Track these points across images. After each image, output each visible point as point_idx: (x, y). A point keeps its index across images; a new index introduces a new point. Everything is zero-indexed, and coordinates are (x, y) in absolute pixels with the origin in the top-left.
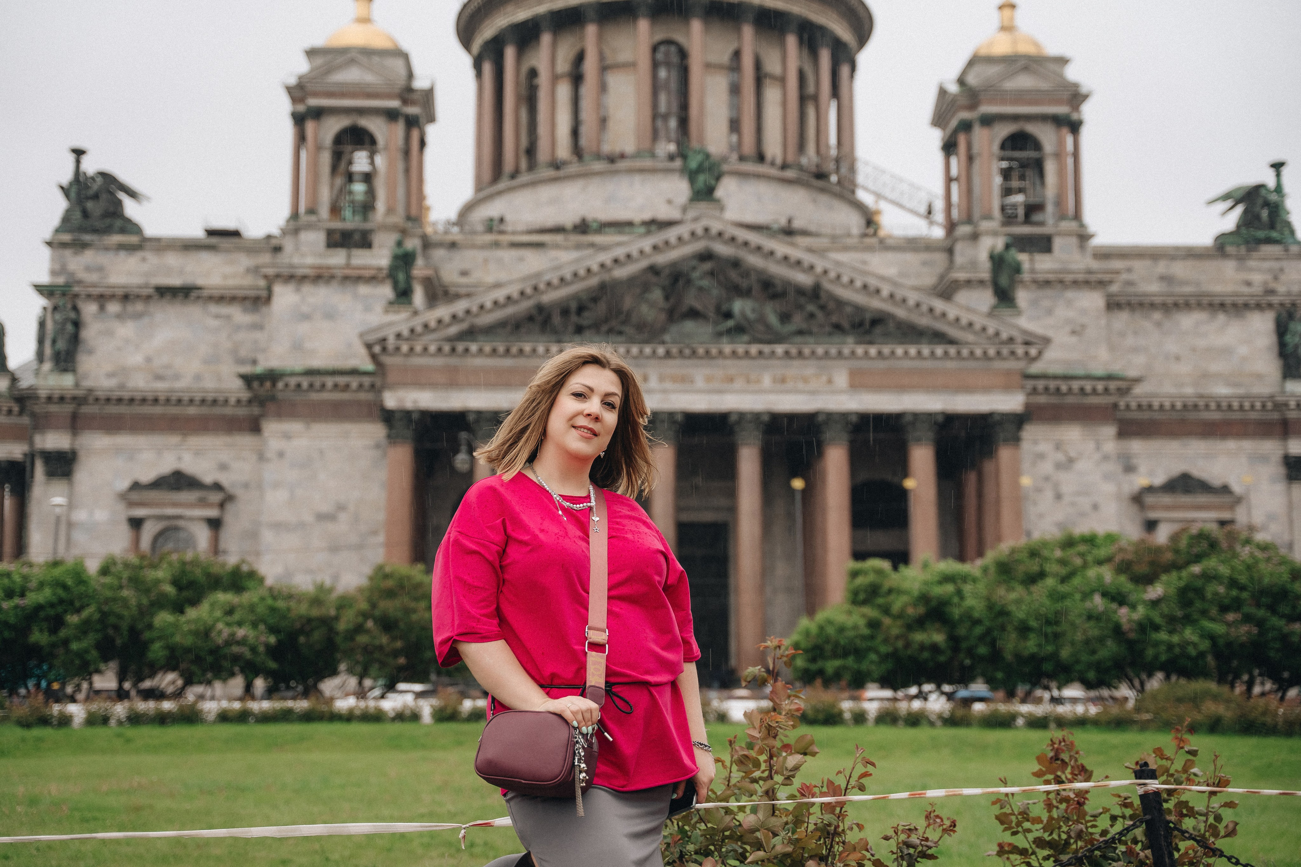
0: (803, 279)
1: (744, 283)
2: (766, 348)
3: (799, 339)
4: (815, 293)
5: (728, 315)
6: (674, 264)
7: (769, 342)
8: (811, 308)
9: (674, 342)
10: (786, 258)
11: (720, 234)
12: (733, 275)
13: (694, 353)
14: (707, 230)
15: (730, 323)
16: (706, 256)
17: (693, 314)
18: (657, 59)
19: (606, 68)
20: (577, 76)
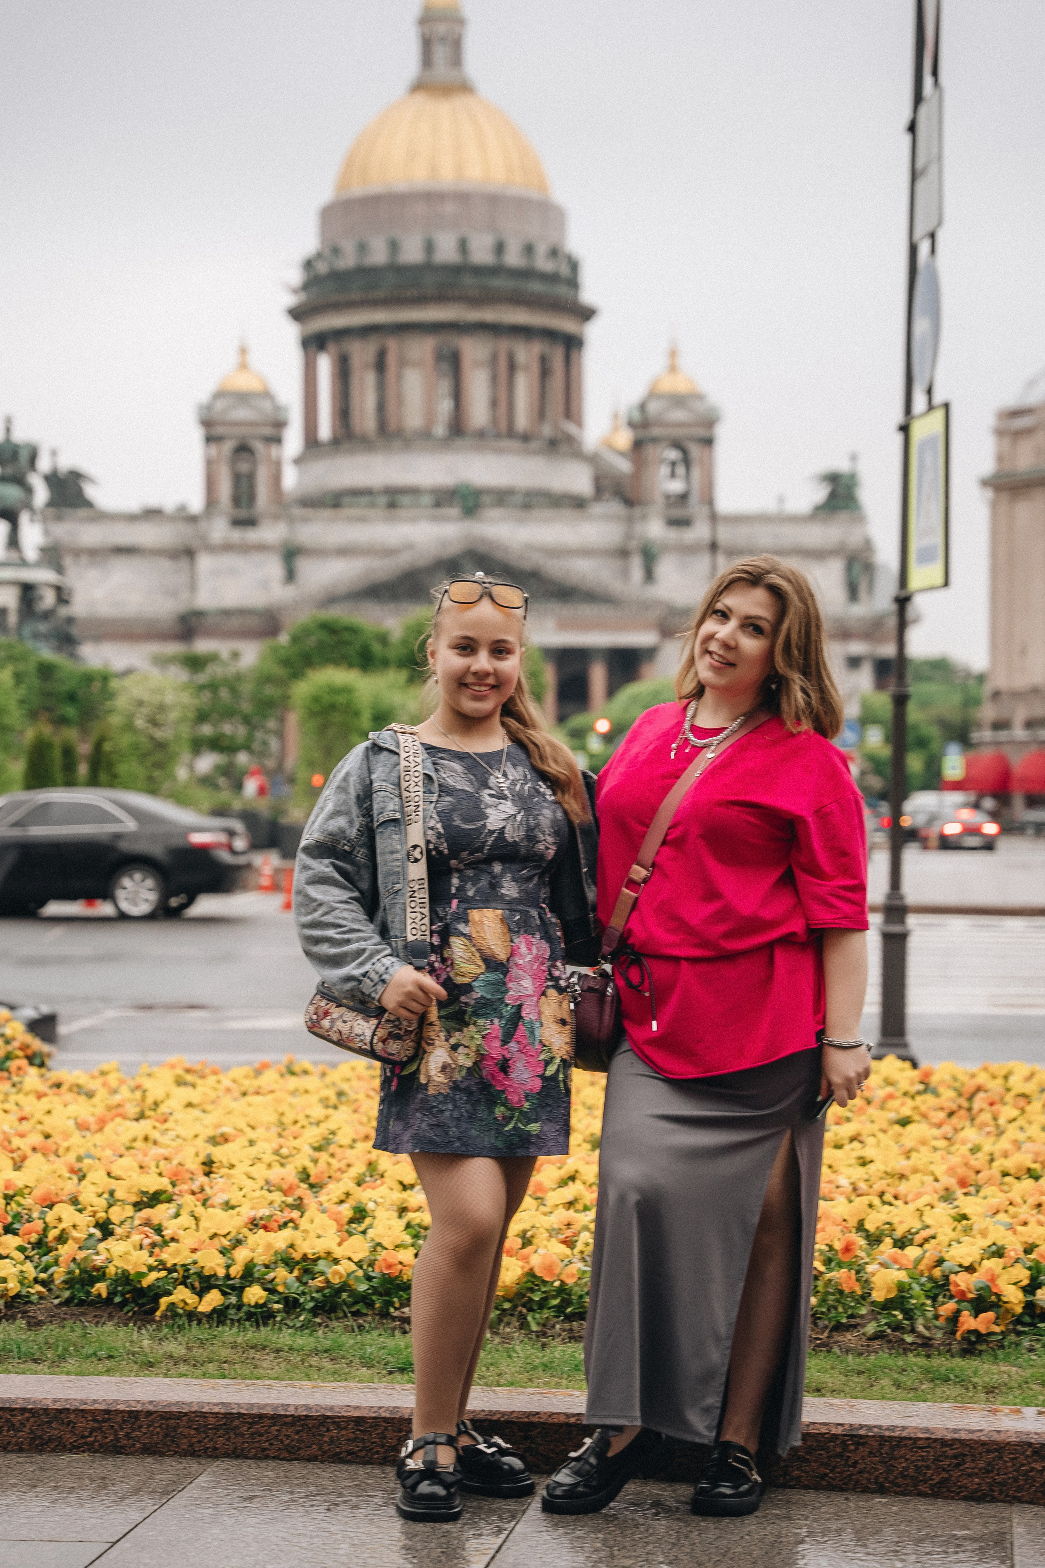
18: (439, 356)
19: (403, 363)
20: (380, 366)
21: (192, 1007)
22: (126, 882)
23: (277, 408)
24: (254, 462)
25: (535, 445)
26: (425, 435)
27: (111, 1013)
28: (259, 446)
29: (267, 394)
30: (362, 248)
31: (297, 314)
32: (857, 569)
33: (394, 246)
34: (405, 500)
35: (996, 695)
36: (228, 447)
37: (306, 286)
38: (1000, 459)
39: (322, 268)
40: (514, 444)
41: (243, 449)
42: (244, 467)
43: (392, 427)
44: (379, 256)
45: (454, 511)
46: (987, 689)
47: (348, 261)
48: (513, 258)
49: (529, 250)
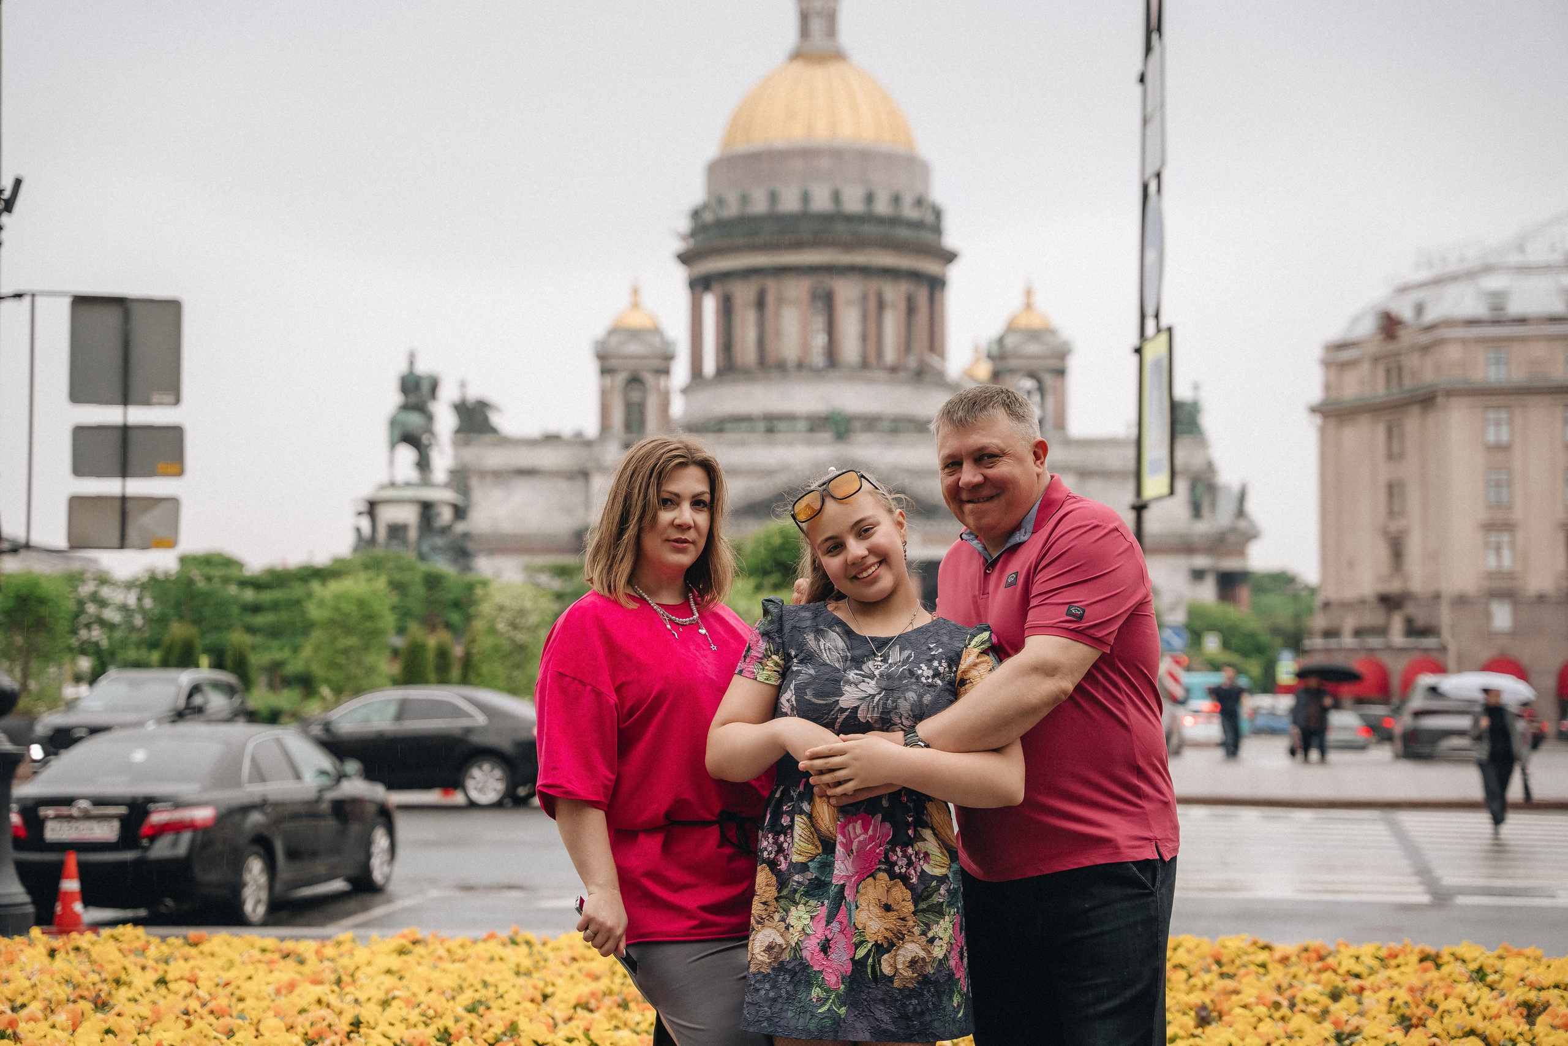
18: (814, 296)
19: (781, 301)
20: (760, 304)
21: (511, 887)
22: (476, 772)
23: (666, 343)
24: (644, 391)
25: (902, 375)
26: (800, 366)
27: (434, 893)
28: (649, 378)
29: (656, 331)
30: (745, 199)
31: (685, 258)
32: (1200, 489)
33: (773, 197)
34: (781, 425)
35: (1327, 605)
36: (621, 378)
37: (694, 233)
38: (1327, 387)
39: (708, 217)
40: (883, 375)
41: (635, 380)
42: (635, 396)
43: (771, 358)
44: (759, 205)
45: (827, 436)
46: (1318, 601)
47: (732, 210)
48: (882, 207)
49: (896, 199)
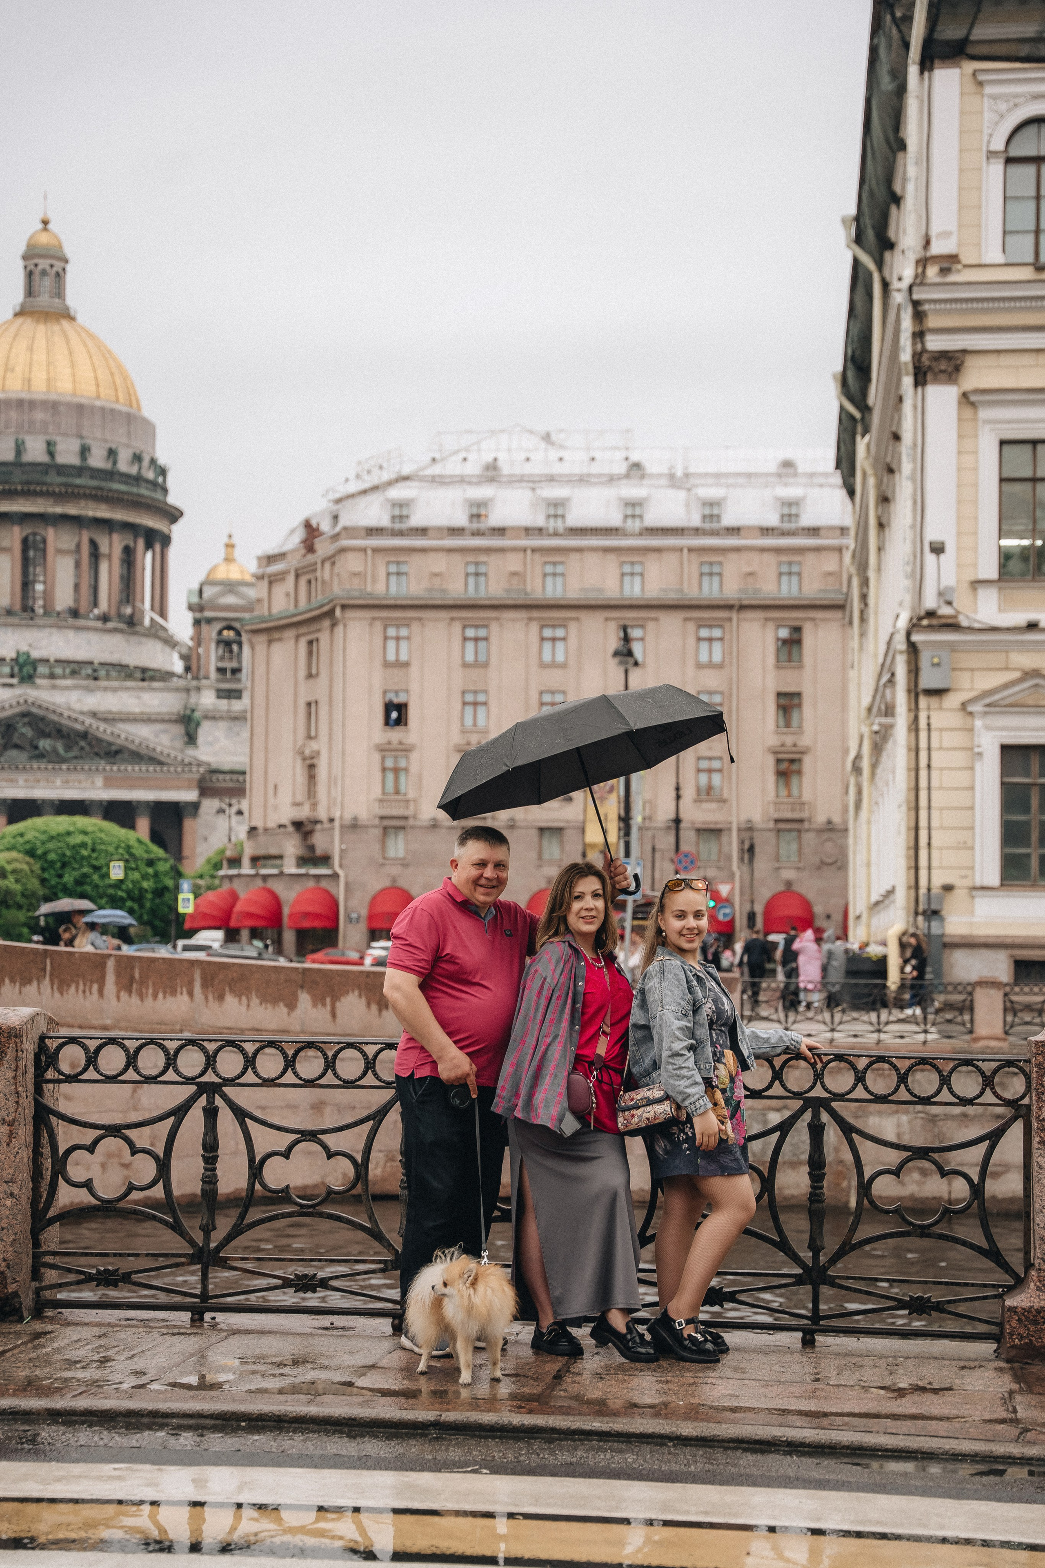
0: (78, 727)
1: (47, 730)
2: (57, 767)
3: (75, 761)
4: (85, 735)
5: (36, 747)
6: (8, 718)
7: (58, 762)
8: (83, 743)
9: (6, 761)
10: (69, 717)
11: (33, 703)
12: (41, 725)
13: (17, 768)
14: (26, 701)
15: (37, 752)
16: (24, 715)
17: (17, 747)
25: (115, 624)
40: (93, 624)
48: (97, 460)
49: (112, 453)
